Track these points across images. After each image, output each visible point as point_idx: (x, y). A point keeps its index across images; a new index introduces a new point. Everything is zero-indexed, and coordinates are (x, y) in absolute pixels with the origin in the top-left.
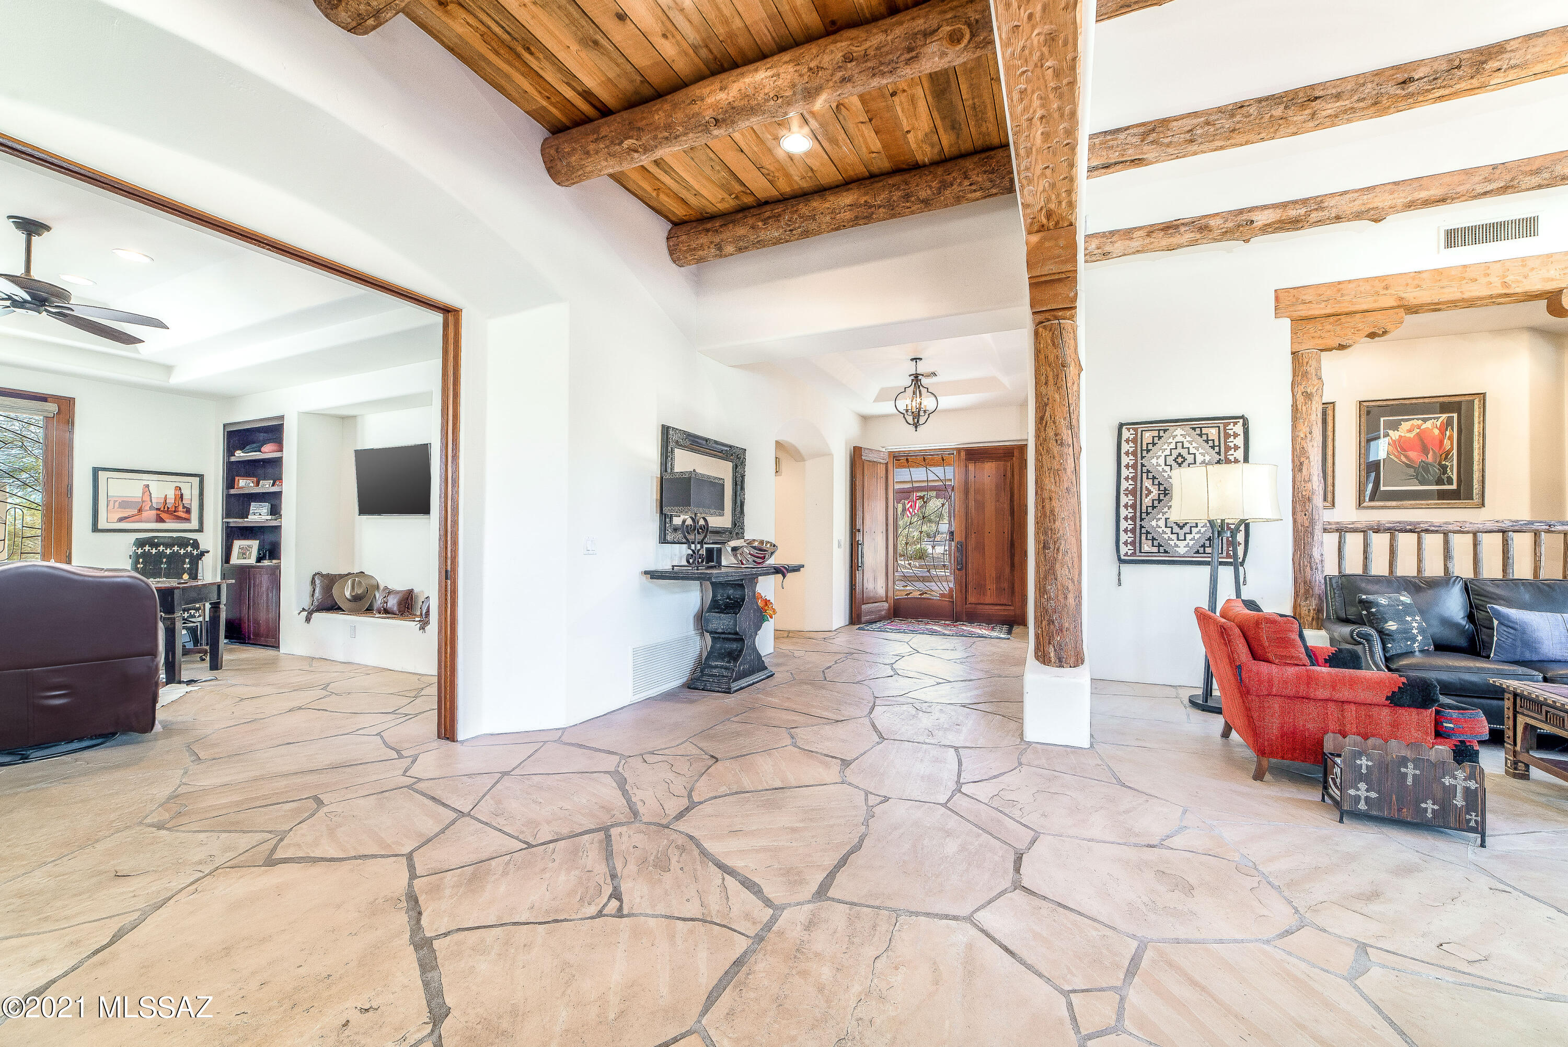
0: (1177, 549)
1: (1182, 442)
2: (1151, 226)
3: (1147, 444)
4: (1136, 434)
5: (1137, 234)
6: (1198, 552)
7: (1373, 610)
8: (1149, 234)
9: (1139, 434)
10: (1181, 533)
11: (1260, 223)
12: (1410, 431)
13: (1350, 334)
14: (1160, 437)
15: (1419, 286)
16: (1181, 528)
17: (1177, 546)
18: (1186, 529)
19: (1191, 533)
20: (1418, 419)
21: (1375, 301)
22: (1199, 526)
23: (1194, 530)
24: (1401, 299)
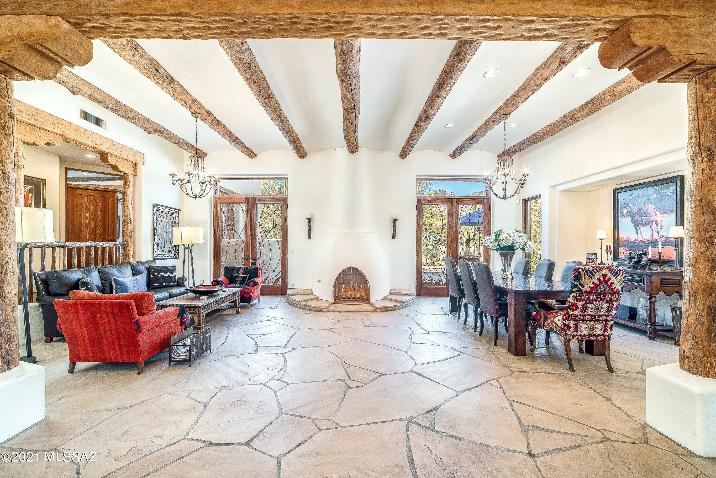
7: (89, 286)
15: (70, 130)
21: (53, 128)
24: (64, 132)
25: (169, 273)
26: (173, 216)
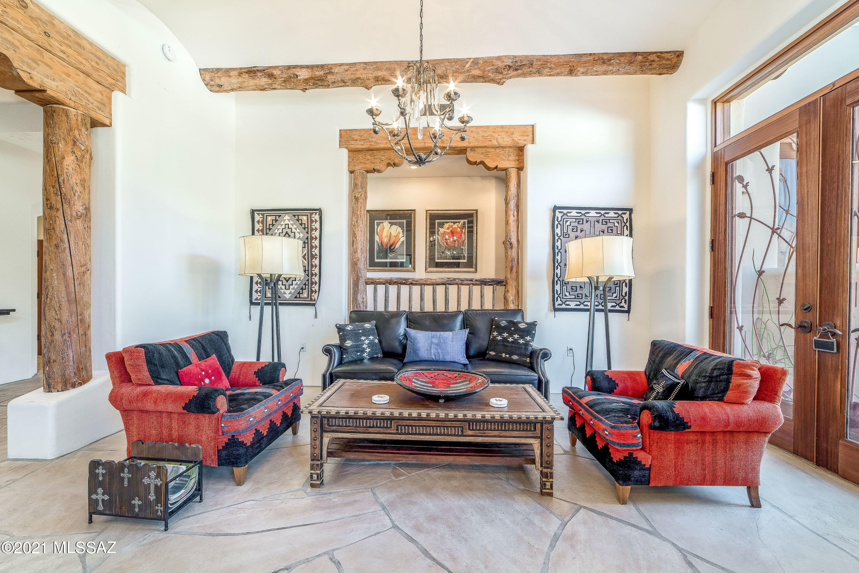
0: (285, 295)
1: (288, 224)
2: (241, 68)
3: (269, 225)
4: (263, 218)
5: (233, 73)
6: (296, 297)
7: (341, 333)
8: (240, 74)
9: (265, 218)
10: (287, 284)
11: (302, 77)
12: (448, 229)
13: (378, 162)
14: (276, 221)
16: (287, 281)
17: (285, 293)
18: (290, 282)
19: (292, 285)
20: (451, 222)
22: (297, 279)
23: (294, 283)
25: (516, 336)
26: (609, 225)
